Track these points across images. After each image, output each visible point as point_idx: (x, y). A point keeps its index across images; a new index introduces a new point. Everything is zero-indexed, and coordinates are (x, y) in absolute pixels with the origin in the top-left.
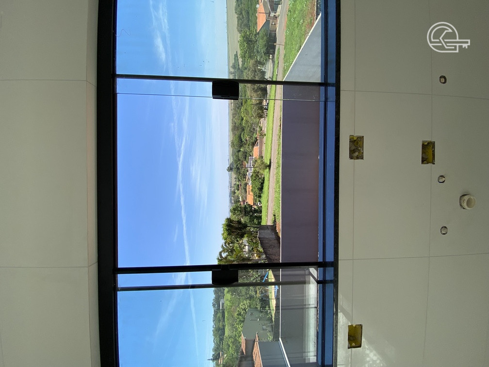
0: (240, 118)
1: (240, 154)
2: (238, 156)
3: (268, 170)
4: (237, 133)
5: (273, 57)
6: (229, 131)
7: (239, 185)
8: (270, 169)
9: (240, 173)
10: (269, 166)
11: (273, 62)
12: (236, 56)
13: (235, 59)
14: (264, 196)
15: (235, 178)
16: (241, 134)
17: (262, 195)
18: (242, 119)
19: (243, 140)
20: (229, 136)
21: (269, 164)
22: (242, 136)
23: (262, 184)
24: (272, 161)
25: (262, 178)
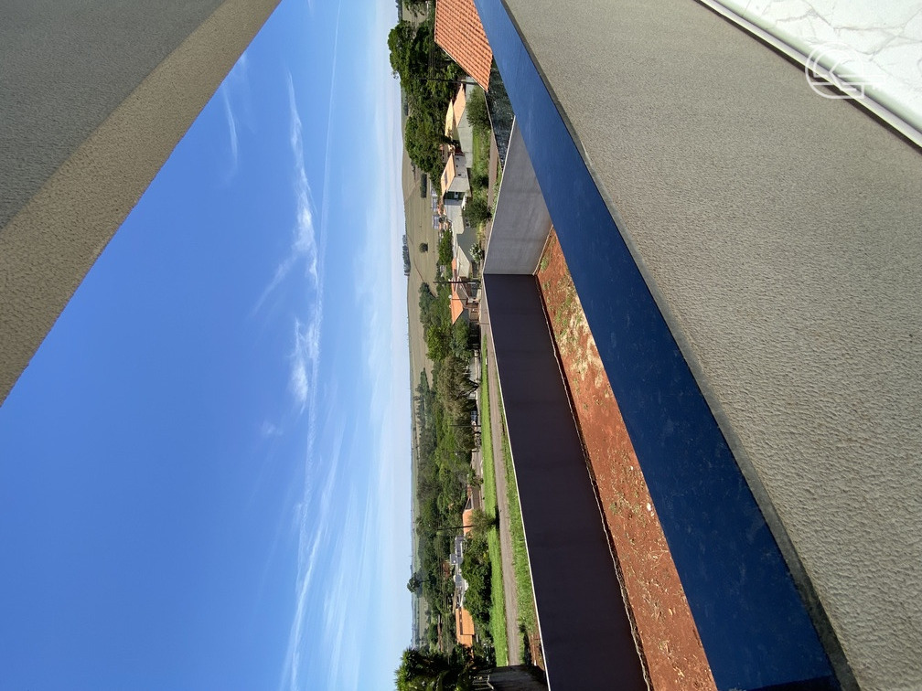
0: (434, 469)
1: (437, 541)
2: (431, 550)
3: (493, 531)
4: (429, 498)
5: (479, 353)
6: (413, 500)
7: (436, 627)
8: (498, 528)
9: (438, 591)
10: (496, 522)
11: (480, 359)
12: (424, 374)
13: (422, 378)
14: (495, 612)
15: (428, 613)
16: (435, 500)
17: (490, 611)
18: (438, 470)
19: (441, 510)
20: (413, 510)
21: (494, 516)
22: (438, 503)
23: (488, 577)
24: (500, 509)
25: (486, 564)
